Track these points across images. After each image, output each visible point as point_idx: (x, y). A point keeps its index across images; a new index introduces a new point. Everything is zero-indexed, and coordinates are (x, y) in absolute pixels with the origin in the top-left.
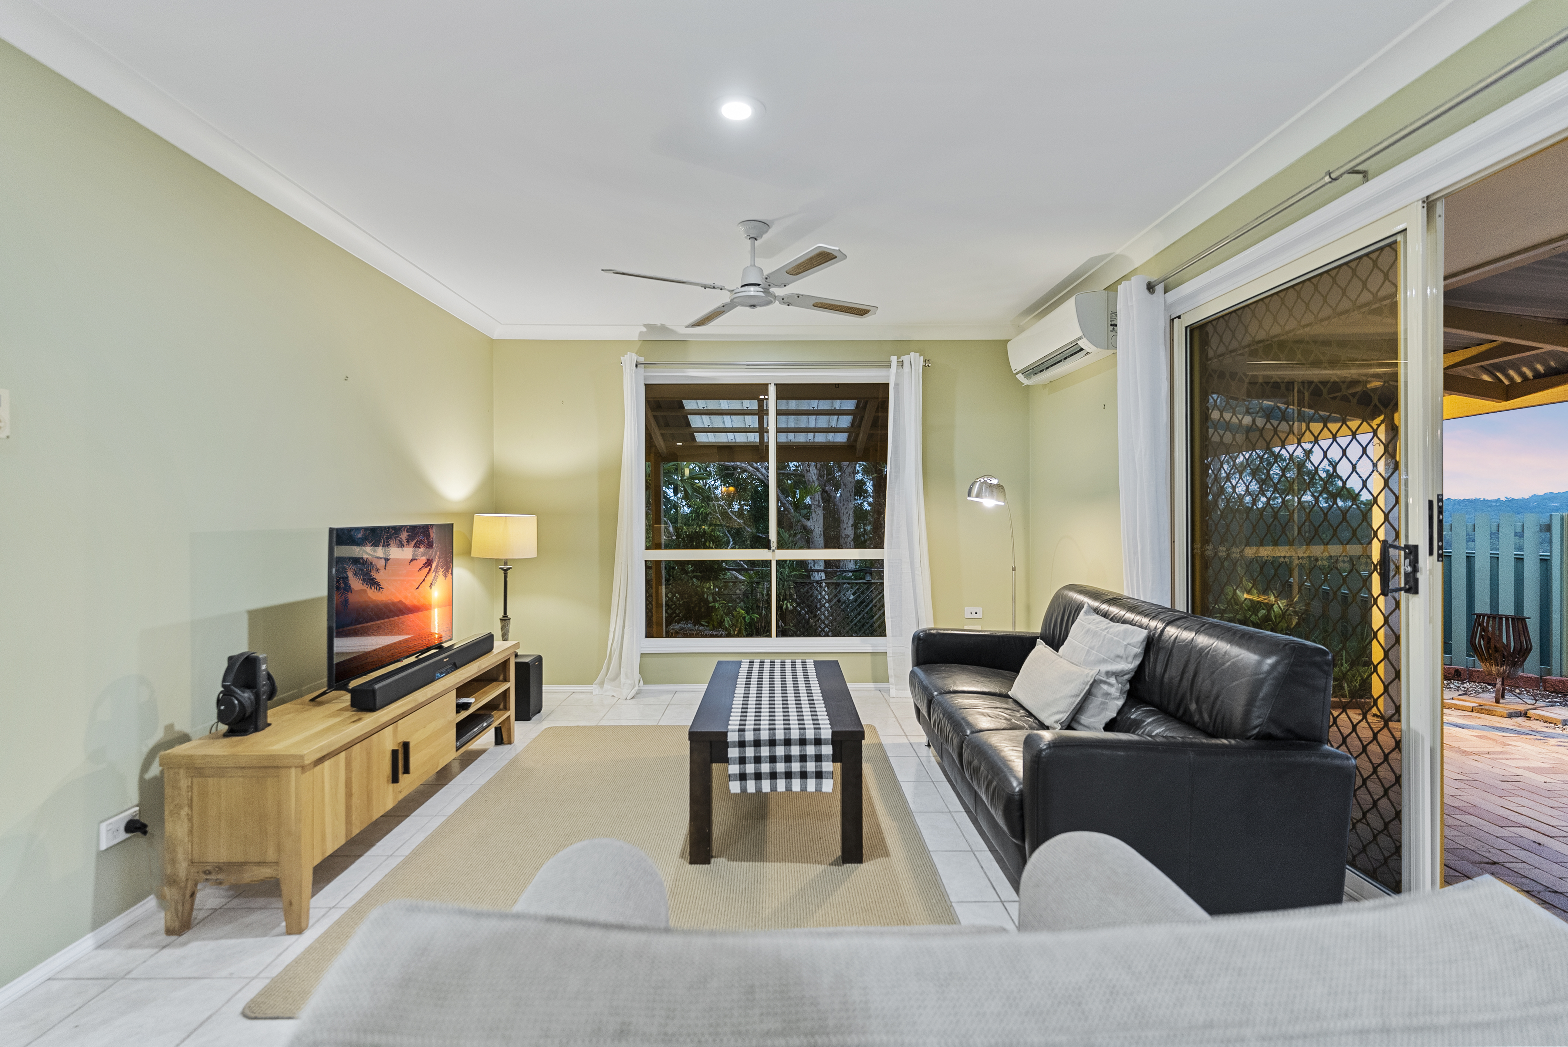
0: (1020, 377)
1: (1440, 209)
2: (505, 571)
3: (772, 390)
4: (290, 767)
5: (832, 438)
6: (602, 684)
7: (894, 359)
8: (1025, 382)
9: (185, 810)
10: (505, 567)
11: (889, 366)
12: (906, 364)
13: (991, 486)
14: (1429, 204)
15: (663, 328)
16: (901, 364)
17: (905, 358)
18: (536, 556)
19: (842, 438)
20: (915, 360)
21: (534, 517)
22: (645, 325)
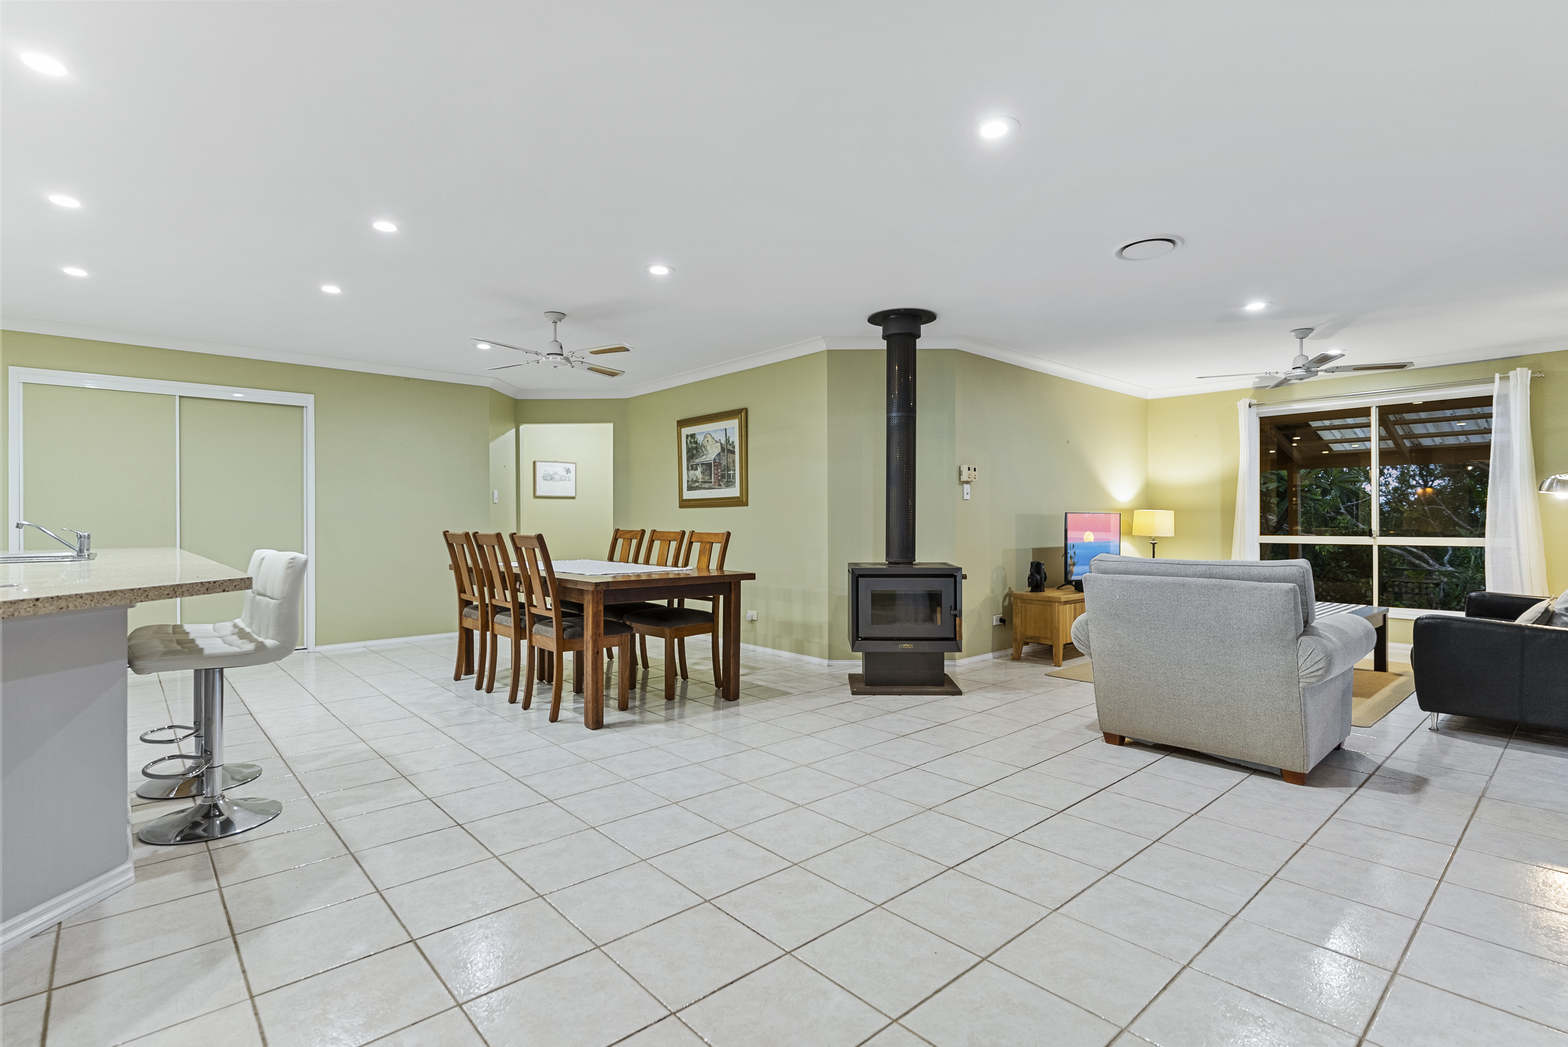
2: (1154, 544)
3: (1375, 411)
4: (1055, 602)
7: (1498, 375)
9: (1020, 615)
10: (1153, 542)
11: (1493, 382)
12: (1512, 378)
13: (1561, 481)
16: (1506, 378)
17: (1511, 373)
18: (1174, 535)
20: (1522, 373)
21: (1173, 512)
22: (1259, 376)
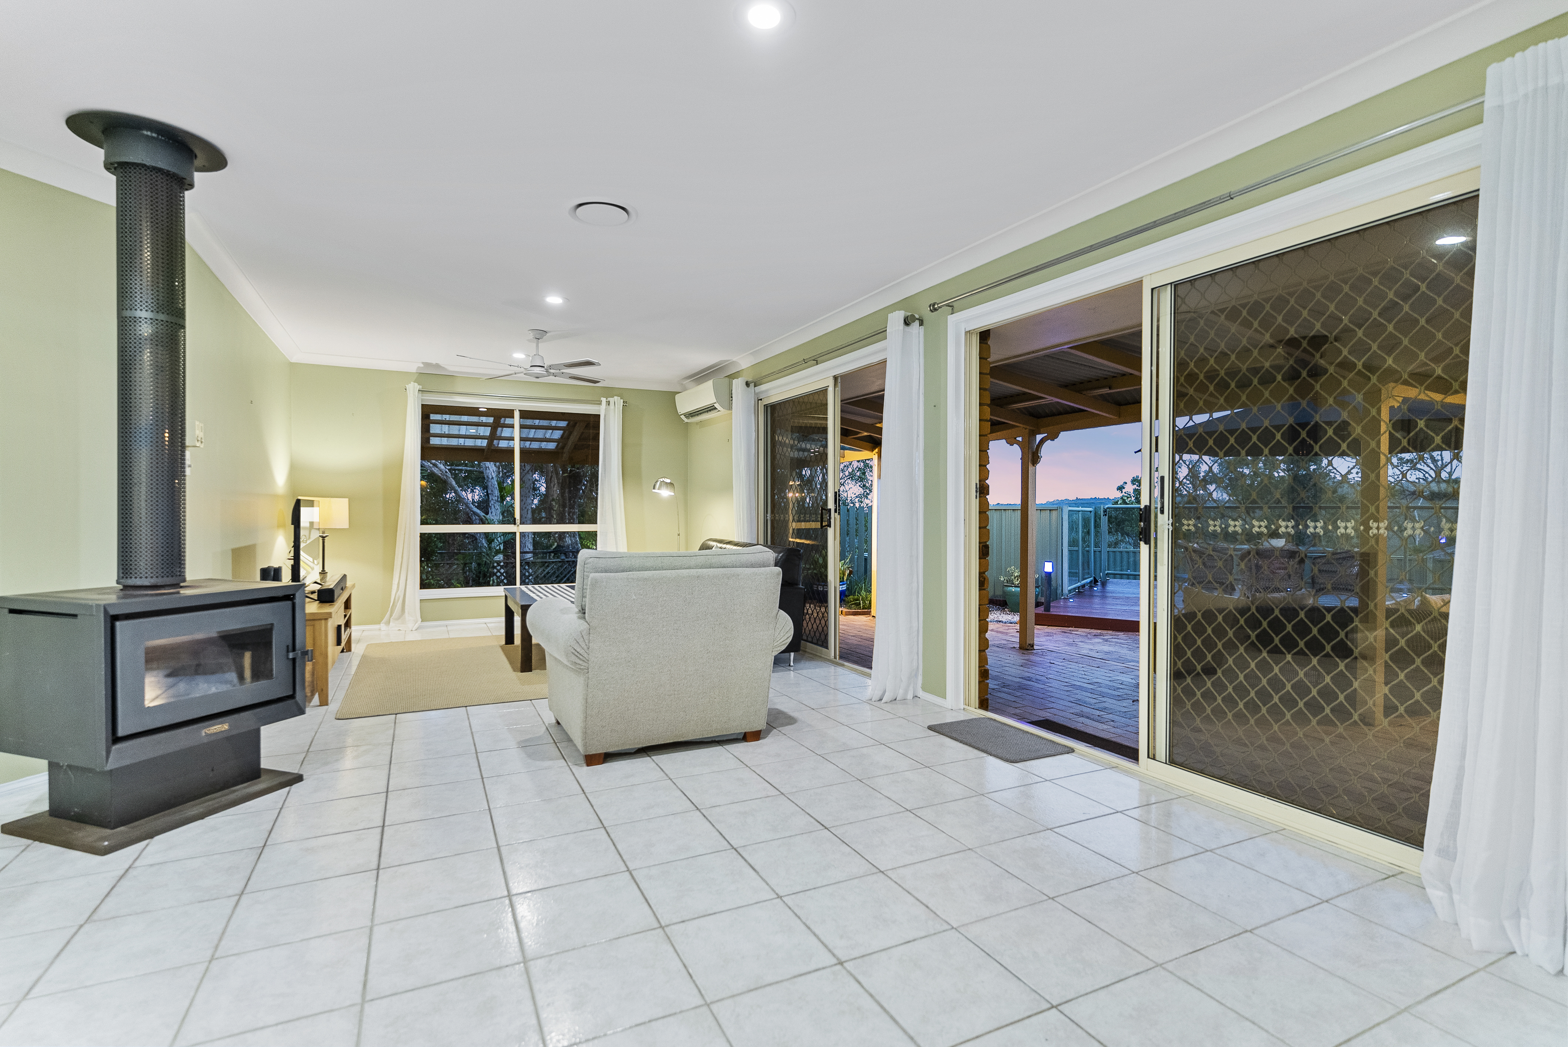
0: (683, 417)
1: (839, 380)
2: (323, 538)
3: (517, 415)
5: (544, 445)
6: (388, 623)
7: (604, 400)
8: (686, 420)
10: (324, 535)
11: (600, 404)
12: (612, 403)
13: (667, 483)
14: (835, 378)
15: (437, 366)
16: (608, 403)
17: (611, 400)
18: (347, 527)
19: (552, 446)
20: (617, 401)
21: (347, 499)
22: (423, 363)
